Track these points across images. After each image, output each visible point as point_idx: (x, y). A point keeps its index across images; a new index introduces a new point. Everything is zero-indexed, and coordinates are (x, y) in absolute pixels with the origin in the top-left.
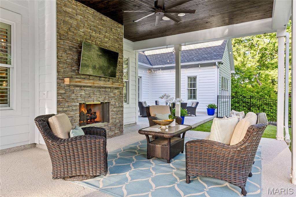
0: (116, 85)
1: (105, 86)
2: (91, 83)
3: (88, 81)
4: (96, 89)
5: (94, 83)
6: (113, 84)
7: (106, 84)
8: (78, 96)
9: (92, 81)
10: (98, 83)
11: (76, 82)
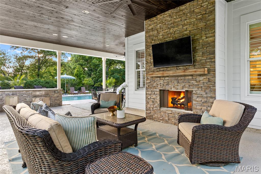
0: (190, 72)
1: (175, 74)
2: (161, 74)
3: (158, 73)
4: (173, 78)
5: (163, 74)
6: (186, 71)
7: (176, 73)
8: (158, 85)
9: (161, 72)
10: (167, 73)
11: (150, 75)
